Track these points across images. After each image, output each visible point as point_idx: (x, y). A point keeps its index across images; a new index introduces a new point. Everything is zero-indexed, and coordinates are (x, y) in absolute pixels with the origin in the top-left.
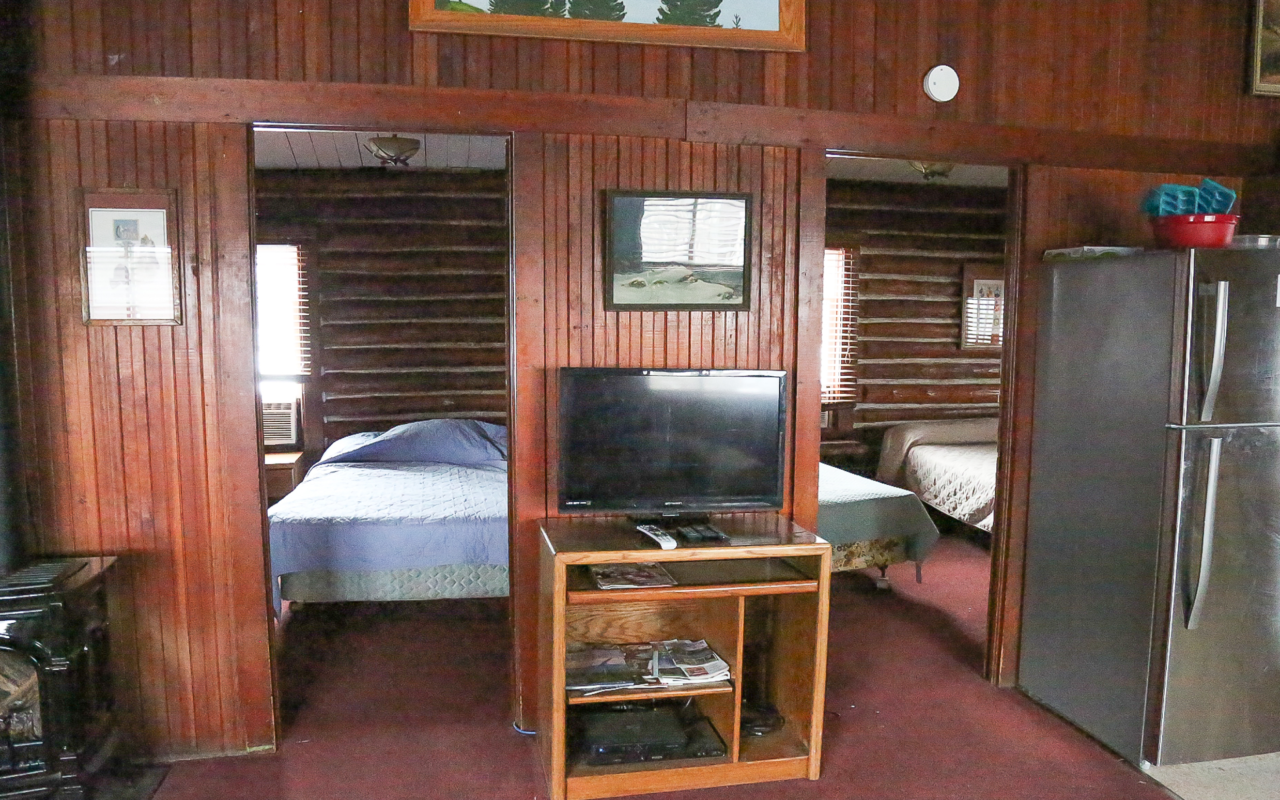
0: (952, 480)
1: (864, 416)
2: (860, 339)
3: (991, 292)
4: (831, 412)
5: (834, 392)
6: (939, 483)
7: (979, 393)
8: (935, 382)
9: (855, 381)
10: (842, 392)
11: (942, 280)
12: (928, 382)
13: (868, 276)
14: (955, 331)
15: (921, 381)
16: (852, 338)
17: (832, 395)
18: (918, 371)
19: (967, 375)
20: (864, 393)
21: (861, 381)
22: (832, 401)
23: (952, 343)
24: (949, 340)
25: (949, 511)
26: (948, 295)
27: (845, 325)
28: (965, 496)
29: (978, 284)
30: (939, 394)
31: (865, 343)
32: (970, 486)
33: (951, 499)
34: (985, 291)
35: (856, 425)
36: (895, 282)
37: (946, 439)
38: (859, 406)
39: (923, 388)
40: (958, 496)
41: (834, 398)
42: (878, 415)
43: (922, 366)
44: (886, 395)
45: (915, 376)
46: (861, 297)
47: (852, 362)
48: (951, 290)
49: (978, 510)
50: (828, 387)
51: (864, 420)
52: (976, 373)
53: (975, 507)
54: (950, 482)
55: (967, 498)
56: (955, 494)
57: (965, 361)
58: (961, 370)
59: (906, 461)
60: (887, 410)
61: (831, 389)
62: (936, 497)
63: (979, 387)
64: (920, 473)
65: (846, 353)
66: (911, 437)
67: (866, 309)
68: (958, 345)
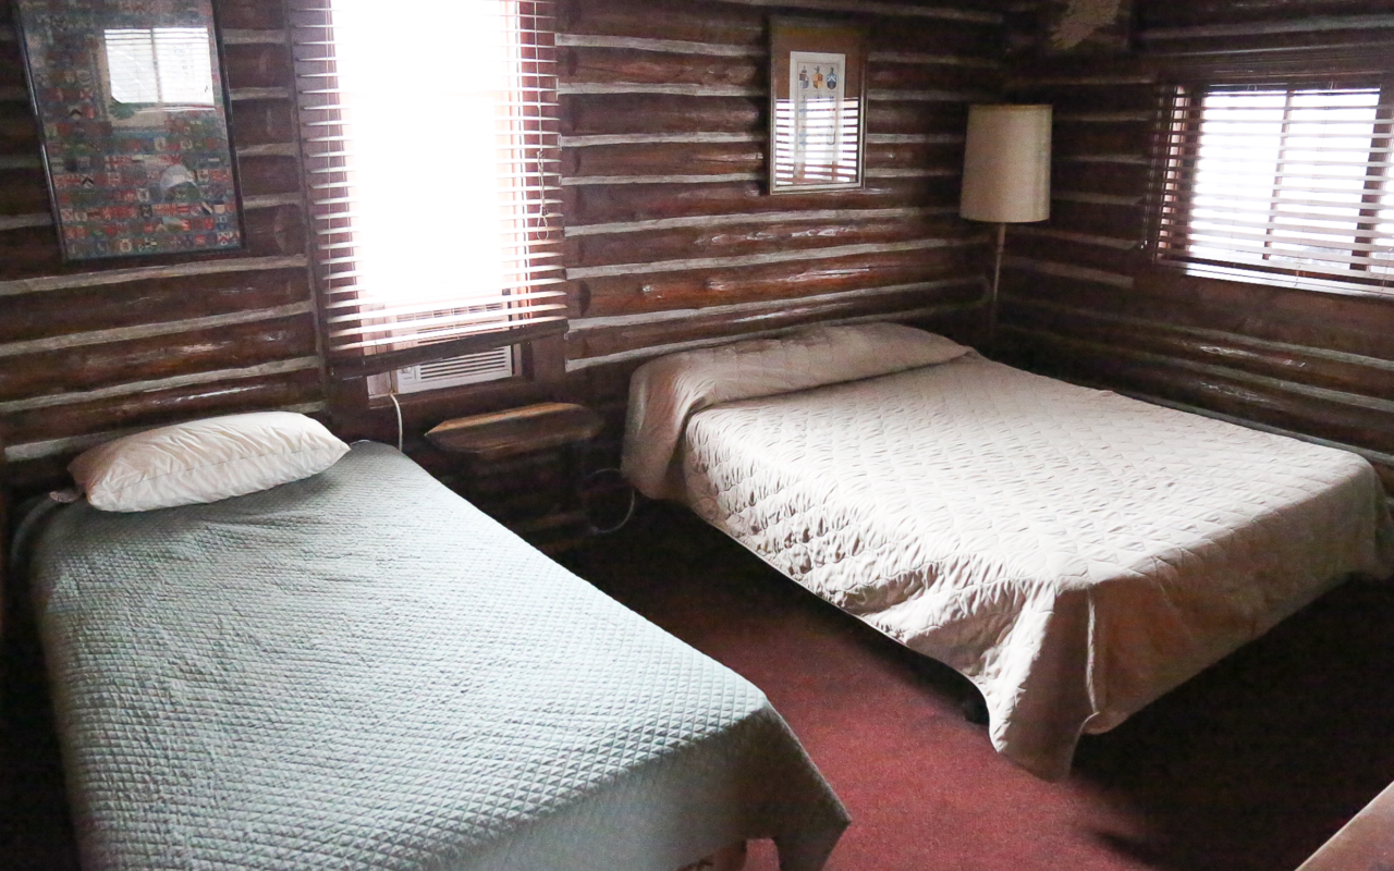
0: (799, 507)
1: (586, 344)
2: (566, 181)
3: (820, 78)
4: (517, 347)
5: (520, 304)
6: (764, 507)
7: (802, 278)
8: (724, 262)
9: (563, 274)
10: (535, 302)
11: (729, 51)
12: (707, 263)
13: (573, 41)
14: (754, 157)
15: (694, 264)
16: (548, 181)
17: (515, 311)
18: (688, 243)
19: (778, 245)
20: (583, 298)
21: (576, 273)
22: (516, 323)
23: (749, 182)
24: (747, 176)
25: (791, 571)
26: (741, 85)
27: (532, 153)
28: (832, 549)
29: (798, 60)
30: (732, 285)
31: (578, 188)
32: (846, 531)
33: (798, 547)
34: (811, 74)
35: (572, 365)
36: (633, 54)
37: (757, 385)
38: (577, 325)
39: (701, 277)
40: (815, 543)
41: (521, 317)
42: (614, 339)
43: (693, 232)
44: (629, 296)
45: (686, 253)
46: (562, 89)
47: (552, 235)
48: (747, 72)
49: (869, 590)
50: (507, 292)
51: (586, 354)
52: (796, 240)
53: (862, 582)
54: (793, 512)
55: (839, 557)
56: (806, 538)
57: (775, 217)
58: (771, 236)
59: (682, 445)
60: (635, 327)
61: (513, 298)
62: (756, 530)
63: (804, 265)
64: (715, 474)
65: (538, 216)
66: (688, 390)
67: (573, 115)
68: (763, 184)
